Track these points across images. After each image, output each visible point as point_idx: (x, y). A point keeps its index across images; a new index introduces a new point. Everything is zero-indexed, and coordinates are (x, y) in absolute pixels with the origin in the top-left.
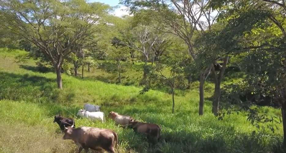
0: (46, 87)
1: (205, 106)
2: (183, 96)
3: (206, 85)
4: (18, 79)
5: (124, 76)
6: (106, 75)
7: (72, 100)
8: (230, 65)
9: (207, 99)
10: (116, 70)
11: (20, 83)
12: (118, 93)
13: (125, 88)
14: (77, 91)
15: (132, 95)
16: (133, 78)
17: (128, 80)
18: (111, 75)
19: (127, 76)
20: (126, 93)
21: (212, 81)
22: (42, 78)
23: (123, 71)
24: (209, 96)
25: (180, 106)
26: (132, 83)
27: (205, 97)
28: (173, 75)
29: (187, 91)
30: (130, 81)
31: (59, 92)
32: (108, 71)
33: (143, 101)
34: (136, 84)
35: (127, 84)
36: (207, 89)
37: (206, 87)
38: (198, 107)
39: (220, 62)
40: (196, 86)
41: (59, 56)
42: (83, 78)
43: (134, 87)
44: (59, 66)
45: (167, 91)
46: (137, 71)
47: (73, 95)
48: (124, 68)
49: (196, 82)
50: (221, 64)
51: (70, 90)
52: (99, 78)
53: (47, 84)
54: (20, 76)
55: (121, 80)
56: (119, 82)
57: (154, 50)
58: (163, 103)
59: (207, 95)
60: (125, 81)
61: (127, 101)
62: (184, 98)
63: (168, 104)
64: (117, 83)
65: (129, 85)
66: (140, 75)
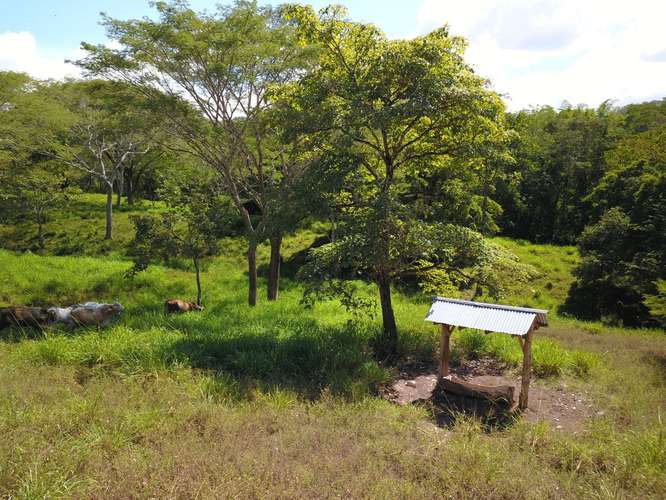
5: (50, 232)
13: (62, 260)
16: (78, 235)
17: (66, 242)
19: (61, 231)
20: (76, 274)
23: (44, 220)
26: (78, 250)
30: (72, 244)
32: (3, 220)
34: (88, 250)
35: (62, 253)
46: (84, 218)
55: (45, 241)
56: (42, 247)
60: (54, 243)
64: (34, 250)
65: (69, 254)
66: (94, 228)
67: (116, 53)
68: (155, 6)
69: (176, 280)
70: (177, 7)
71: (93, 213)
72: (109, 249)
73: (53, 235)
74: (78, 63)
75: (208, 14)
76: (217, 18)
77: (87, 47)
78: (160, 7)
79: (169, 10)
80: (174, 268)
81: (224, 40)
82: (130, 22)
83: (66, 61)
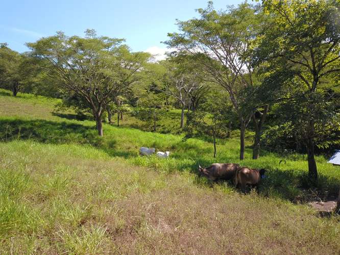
0: (87, 135)
1: (245, 154)
2: (223, 144)
3: (247, 134)
4: (59, 126)
5: (159, 124)
6: (140, 123)
7: (115, 147)
8: (271, 113)
9: (248, 147)
10: (150, 118)
11: (62, 131)
12: (158, 141)
13: (163, 136)
14: (118, 139)
15: (172, 143)
16: (169, 126)
17: (164, 128)
18: (145, 123)
19: (163, 124)
20: (165, 140)
21: (253, 130)
22: (80, 126)
23: (157, 119)
24: (250, 145)
25: (220, 154)
26: (169, 132)
27: (245, 145)
28: (215, 122)
29: (227, 140)
30: (167, 130)
31: (101, 140)
32: (142, 119)
33: (183, 149)
34: (173, 132)
35: (163, 133)
36: (247, 137)
37: (246, 136)
38: (239, 154)
39: (261, 109)
40: (236, 135)
41: (100, 103)
42: (118, 126)
43: (171, 135)
44: (100, 113)
45: (206, 139)
46: (173, 119)
47: (114, 143)
48: (159, 116)
49: (236, 131)
50: (262, 112)
51: (111, 137)
52: (133, 126)
53: (87, 132)
54: (59, 124)
55: (157, 128)
56: (155, 130)
57: (190, 97)
58: (204, 150)
59: (248, 143)
60: (161, 129)
61: (167, 148)
62: (224, 146)
63: (209, 151)
64: (152, 131)
65: (165, 133)
66: (176, 123)
67: (180, 36)
68: (198, 11)
69: (208, 147)
70: (209, 10)
71: (177, 117)
72: (181, 132)
73: (160, 125)
74: (166, 43)
75: (223, 11)
76: (227, 13)
77: (169, 35)
78: (200, 11)
79: (204, 12)
80: (209, 142)
81: (229, 22)
82: (188, 22)
83: (161, 42)
